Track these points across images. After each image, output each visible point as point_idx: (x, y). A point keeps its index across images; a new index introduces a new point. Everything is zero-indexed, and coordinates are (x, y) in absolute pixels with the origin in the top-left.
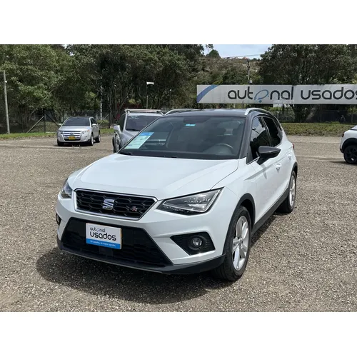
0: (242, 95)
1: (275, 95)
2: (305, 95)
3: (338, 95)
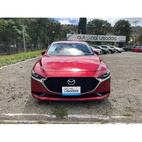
0: (82, 38)
1: (92, 38)
2: (101, 38)
3: (109, 39)
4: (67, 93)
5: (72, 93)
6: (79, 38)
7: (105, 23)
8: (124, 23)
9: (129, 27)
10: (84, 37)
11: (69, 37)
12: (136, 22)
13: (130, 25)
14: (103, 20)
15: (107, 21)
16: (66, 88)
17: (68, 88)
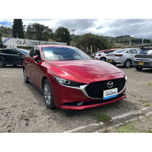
4: (107, 96)
5: (111, 95)
6: (19, 42)
7: (47, 29)
8: (65, 30)
9: (68, 35)
10: (25, 42)
11: (5, 41)
12: (73, 30)
13: (70, 33)
14: (43, 26)
15: (48, 27)
16: (107, 91)
17: (109, 91)
